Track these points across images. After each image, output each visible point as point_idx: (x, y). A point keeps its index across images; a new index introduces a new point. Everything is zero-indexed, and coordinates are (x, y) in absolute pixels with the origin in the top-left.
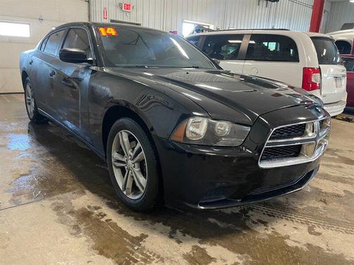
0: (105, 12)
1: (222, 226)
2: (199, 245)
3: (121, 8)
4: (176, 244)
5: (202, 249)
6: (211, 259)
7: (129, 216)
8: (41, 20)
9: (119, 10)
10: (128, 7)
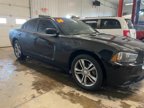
0: (37, 12)
1: (124, 93)
2: (122, 101)
3: (43, 10)
4: (113, 102)
5: (124, 102)
6: (130, 106)
7: (88, 93)
8: (11, 16)
9: (42, 11)
10: (45, 9)
